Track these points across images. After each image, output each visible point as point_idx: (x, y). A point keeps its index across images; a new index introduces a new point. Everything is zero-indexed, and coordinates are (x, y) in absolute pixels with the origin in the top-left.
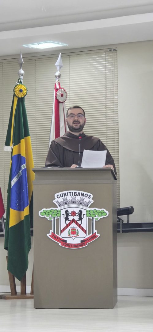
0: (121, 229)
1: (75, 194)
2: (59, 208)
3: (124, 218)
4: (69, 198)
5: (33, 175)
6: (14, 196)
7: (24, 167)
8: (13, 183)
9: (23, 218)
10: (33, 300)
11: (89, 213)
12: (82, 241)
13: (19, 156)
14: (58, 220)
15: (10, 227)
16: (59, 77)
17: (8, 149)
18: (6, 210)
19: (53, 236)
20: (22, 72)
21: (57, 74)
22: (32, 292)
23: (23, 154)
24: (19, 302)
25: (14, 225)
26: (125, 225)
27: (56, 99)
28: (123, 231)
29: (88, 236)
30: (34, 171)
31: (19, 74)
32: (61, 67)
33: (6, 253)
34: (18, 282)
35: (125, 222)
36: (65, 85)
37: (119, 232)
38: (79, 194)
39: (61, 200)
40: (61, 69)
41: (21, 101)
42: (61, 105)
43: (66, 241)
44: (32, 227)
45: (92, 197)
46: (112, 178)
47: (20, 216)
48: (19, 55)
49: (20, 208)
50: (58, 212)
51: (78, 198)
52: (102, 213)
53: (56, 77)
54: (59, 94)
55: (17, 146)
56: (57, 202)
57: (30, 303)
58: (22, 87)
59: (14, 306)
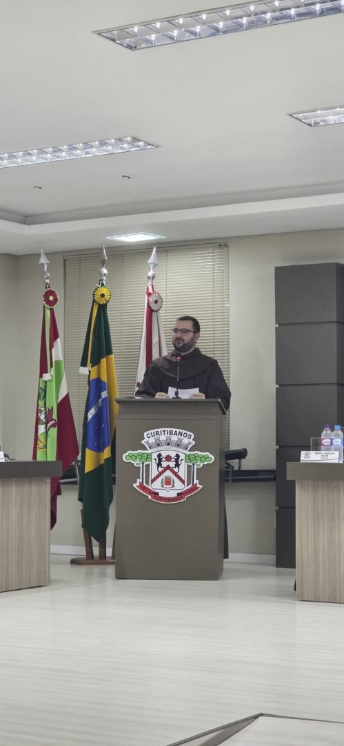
0: (230, 478)
1: (171, 433)
2: (149, 451)
3: (235, 463)
4: (163, 438)
5: (116, 407)
6: (91, 434)
7: (104, 394)
8: (90, 416)
9: (103, 462)
10: (114, 566)
11: (188, 458)
12: (179, 494)
13: (98, 380)
14: (148, 466)
15: (86, 472)
16: (153, 277)
17: (84, 371)
18: (80, 450)
19: (141, 486)
20: (105, 271)
21: (150, 274)
22: (113, 556)
23: (104, 378)
24: (96, 569)
25: (91, 469)
26: (235, 473)
27: (148, 306)
28: (233, 481)
29: (186, 488)
30: (118, 402)
31: (100, 274)
32: (155, 265)
33: (80, 506)
34: (95, 543)
35: (236, 468)
36: (161, 288)
37: (227, 481)
38: (176, 434)
39: (152, 440)
40: (156, 267)
41: (102, 308)
42: (154, 314)
43: (157, 494)
44: (114, 472)
45: (193, 437)
46: (220, 413)
47: (98, 458)
48: (102, 248)
49: (99, 449)
50: (149, 457)
51: (175, 438)
52: (206, 458)
53: (149, 278)
54: (152, 299)
55: (95, 367)
56: (147, 443)
57: (111, 570)
58: (104, 291)
59: (89, 574)
